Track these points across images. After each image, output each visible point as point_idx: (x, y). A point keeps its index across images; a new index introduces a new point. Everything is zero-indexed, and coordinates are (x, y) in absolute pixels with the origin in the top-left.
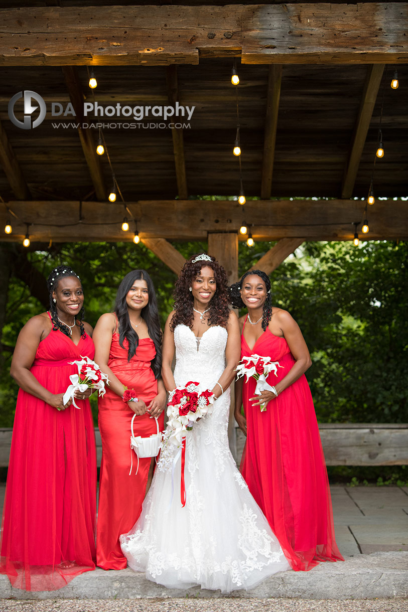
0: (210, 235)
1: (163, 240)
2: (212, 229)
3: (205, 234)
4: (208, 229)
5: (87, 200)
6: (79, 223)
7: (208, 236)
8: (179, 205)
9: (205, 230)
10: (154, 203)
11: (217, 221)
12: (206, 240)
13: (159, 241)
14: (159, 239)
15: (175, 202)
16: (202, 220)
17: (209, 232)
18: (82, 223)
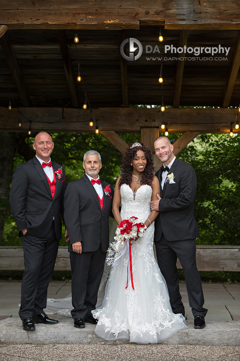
0: (142, 129)
1: (113, 132)
2: (144, 125)
3: (139, 128)
4: (141, 125)
5: (67, 107)
6: (62, 121)
7: (141, 129)
8: (123, 111)
9: (139, 126)
10: (108, 109)
11: (146, 121)
12: (139, 132)
13: (111, 133)
14: (111, 131)
15: (121, 109)
16: (137, 120)
17: (141, 128)
18: (63, 121)
